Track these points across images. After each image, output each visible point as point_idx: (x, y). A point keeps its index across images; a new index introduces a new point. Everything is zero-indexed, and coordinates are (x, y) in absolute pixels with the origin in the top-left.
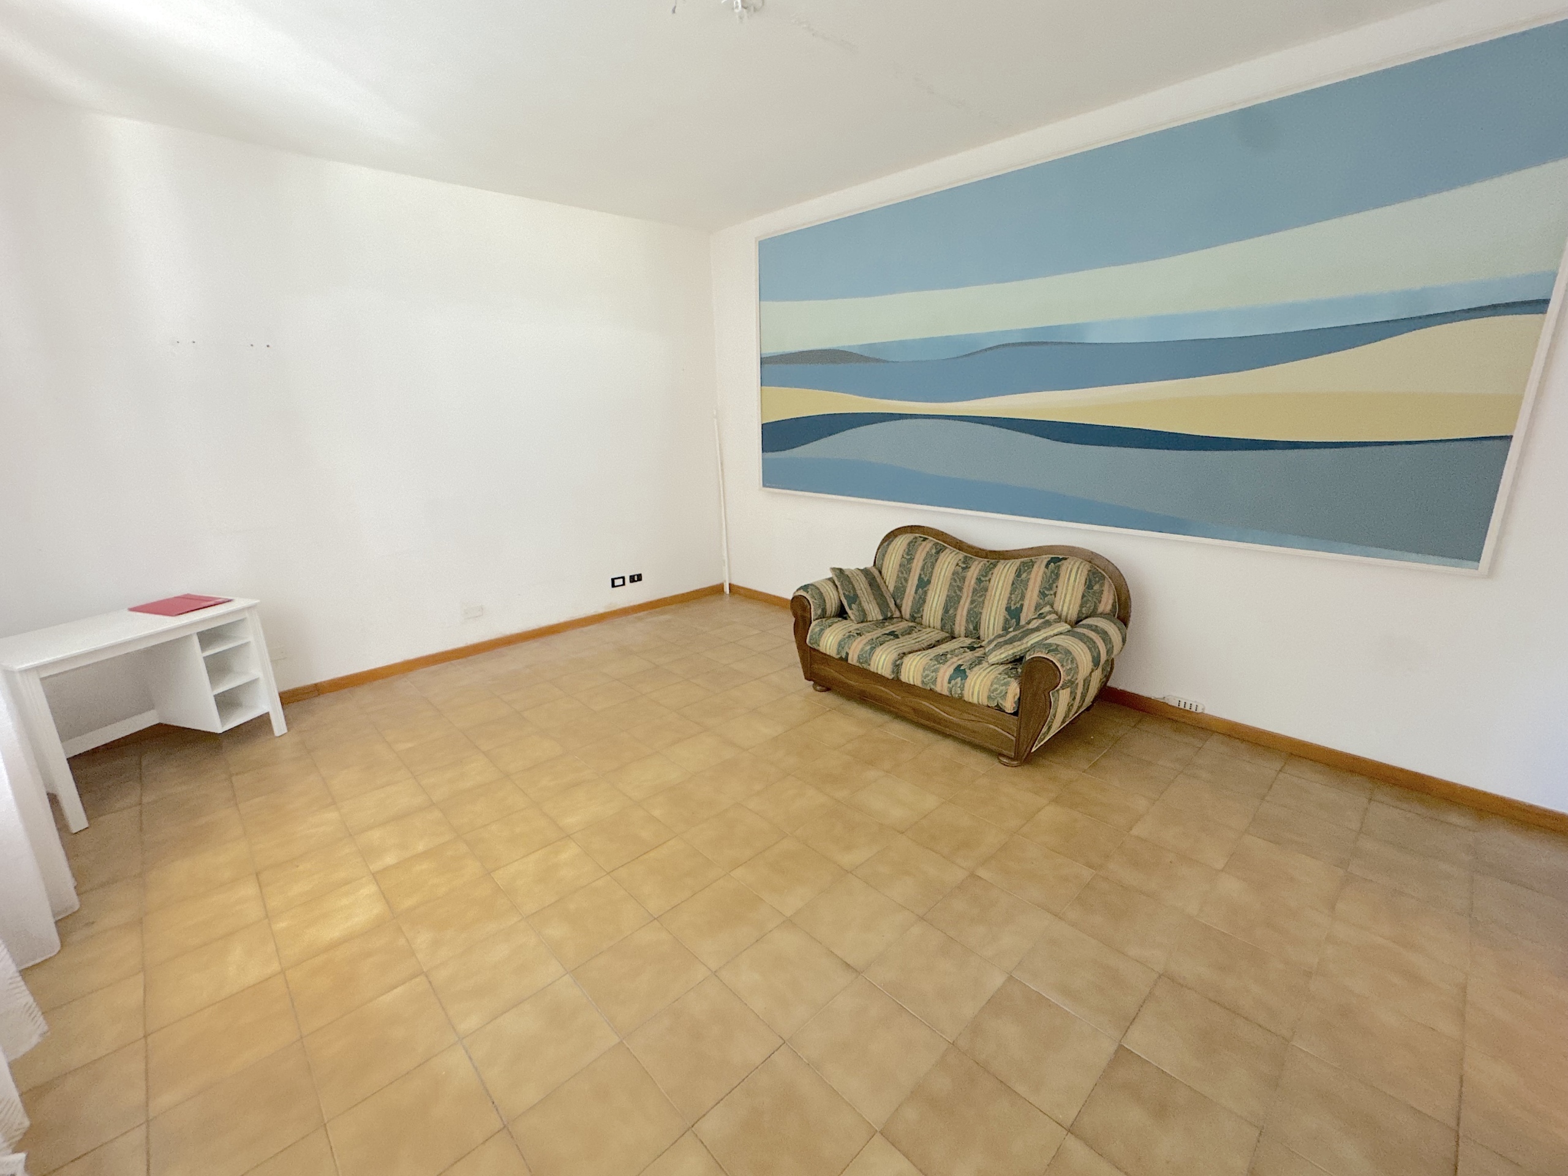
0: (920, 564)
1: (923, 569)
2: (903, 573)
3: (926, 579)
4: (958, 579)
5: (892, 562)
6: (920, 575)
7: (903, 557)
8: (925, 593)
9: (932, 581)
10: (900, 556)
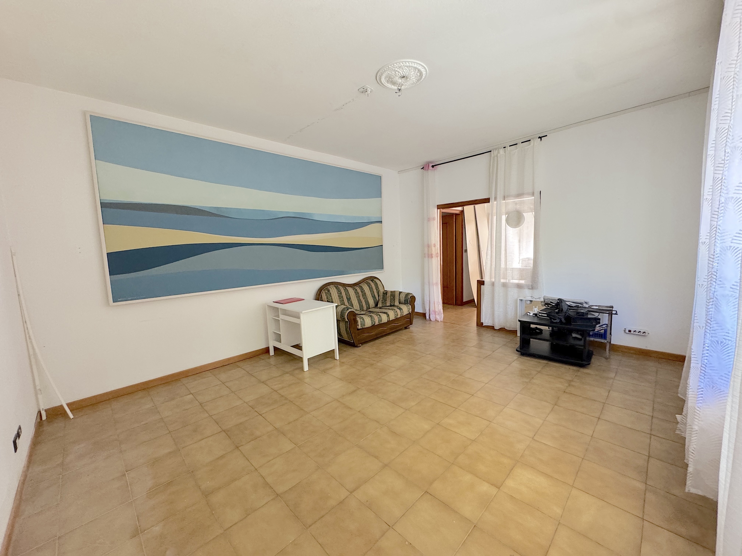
0: (344, 293)
1: (346, 295)
2: (341, 299)
3: (349, 298)
4: (356, 293)
5: (335, 296)
6: (346, 297)
7: (338, 293)
8: (351, 302)
9: (351, 297)
10: (337, 293)
